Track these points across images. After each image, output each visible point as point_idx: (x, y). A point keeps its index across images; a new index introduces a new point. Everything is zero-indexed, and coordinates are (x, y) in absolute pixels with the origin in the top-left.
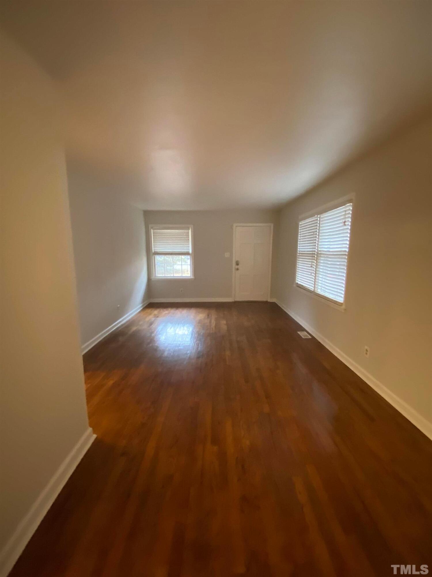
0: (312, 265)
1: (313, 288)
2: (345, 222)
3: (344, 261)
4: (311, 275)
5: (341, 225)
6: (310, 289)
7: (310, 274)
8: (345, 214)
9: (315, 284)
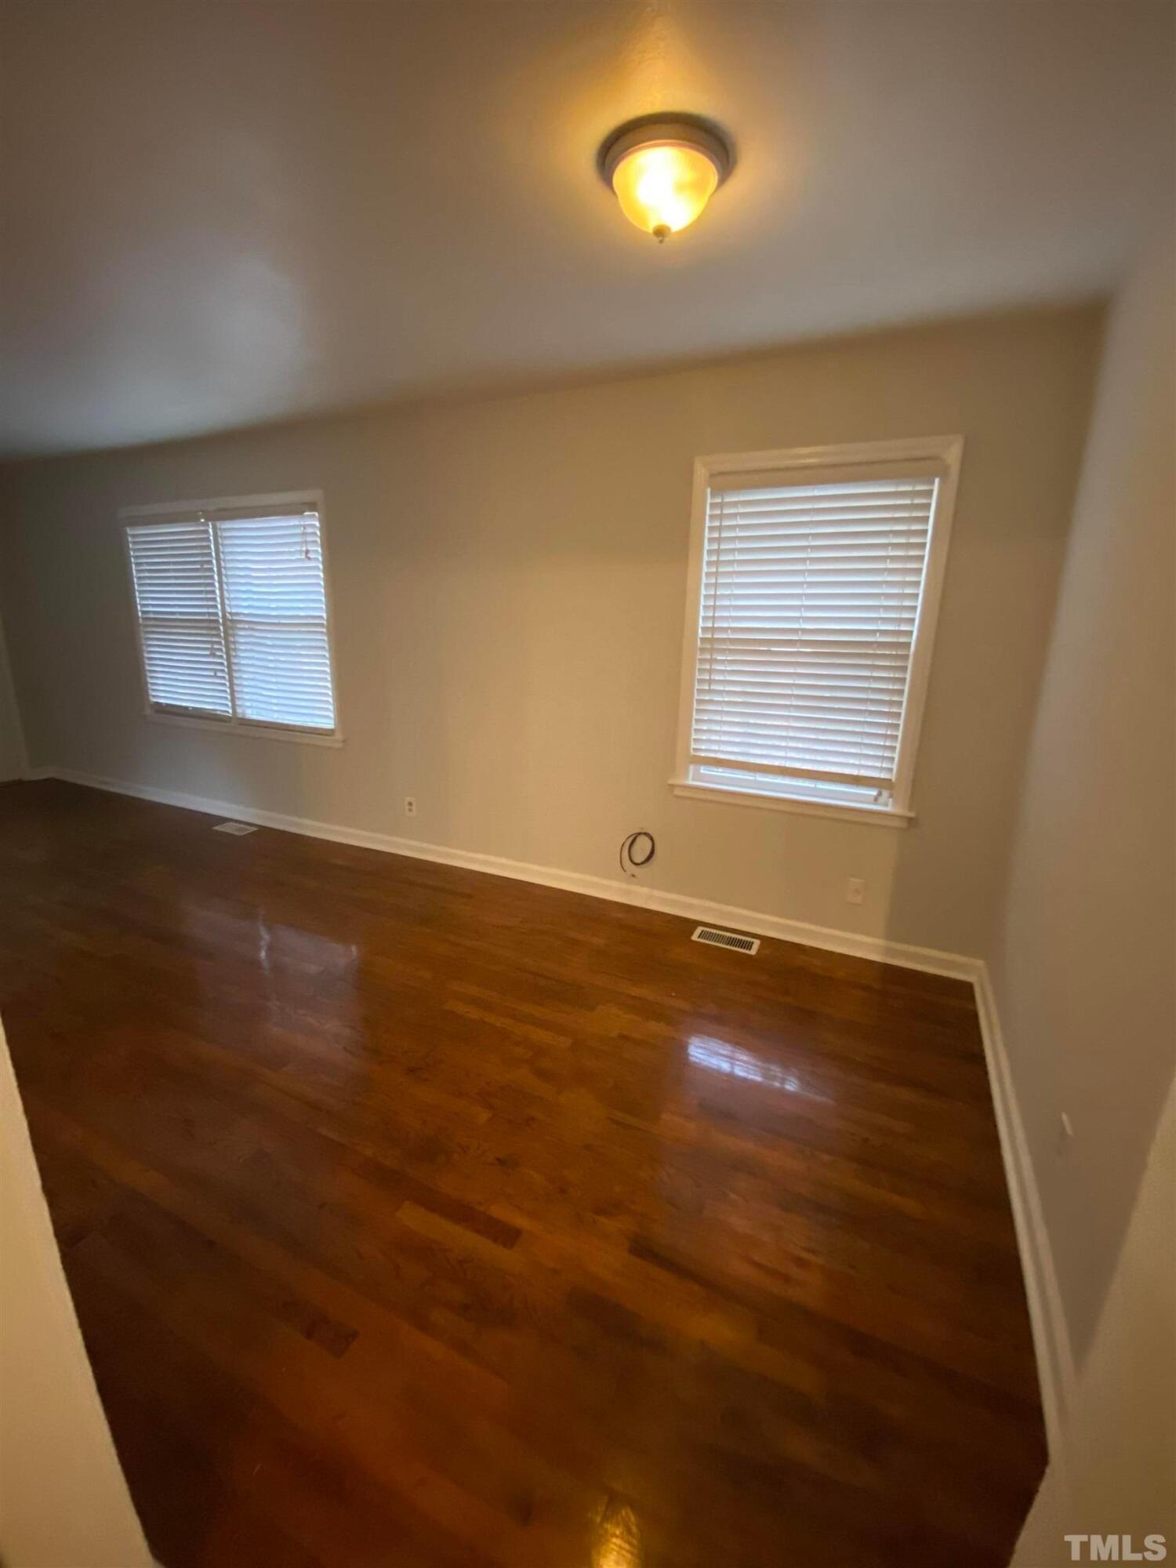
0: (214, 652)
1: (231, 711)
2: (307, 552)
3: (322, 639)
4: (215, 676)
5: (298, 556)
6: (218, 712)
7: (212, 674)
8: (304, 534)
9: (233, 700)
